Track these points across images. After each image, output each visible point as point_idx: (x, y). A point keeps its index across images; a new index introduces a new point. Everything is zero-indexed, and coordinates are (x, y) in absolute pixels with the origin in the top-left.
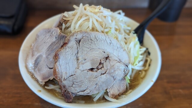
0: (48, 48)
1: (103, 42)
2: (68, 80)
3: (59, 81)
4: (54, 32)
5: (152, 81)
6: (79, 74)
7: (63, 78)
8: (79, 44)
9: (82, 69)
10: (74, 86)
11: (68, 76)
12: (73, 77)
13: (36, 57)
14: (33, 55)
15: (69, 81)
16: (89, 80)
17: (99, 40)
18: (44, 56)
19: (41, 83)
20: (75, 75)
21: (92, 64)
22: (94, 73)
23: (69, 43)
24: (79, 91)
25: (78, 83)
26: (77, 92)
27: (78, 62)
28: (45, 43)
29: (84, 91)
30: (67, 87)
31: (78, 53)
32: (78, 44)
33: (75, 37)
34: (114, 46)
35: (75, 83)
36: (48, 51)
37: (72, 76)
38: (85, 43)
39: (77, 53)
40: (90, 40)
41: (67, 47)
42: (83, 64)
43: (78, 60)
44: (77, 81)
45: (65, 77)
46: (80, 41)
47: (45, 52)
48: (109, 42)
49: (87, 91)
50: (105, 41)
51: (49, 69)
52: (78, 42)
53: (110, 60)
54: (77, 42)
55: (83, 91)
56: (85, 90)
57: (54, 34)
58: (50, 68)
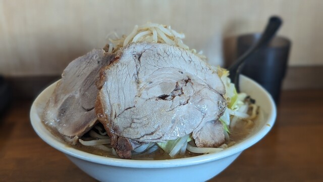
0: (83, 82)
1: (178, 58)
2: (122, 116)
3: (106, 120)
4: (95, 56)
5: (269, 125)
6: (142, 105)
7: (114, 114)
8: (139, 61)
9: (147, 97)
10: (133, 125)
11: (123, 109)
12: (131, 111)
13: (63, 100)
14: (56, 102)
15: (125, 117)
16: (161, 114)
17: (171, 56)
18: (77, 96)
19: (71, 140)
20: (134, 107)
21: (163, 89)
22: (168, 103)
23: (123, 58)
24: (143, 134)
25: (141, 121)
26: (139, 137)
27: (138, 87)
28: (78, 76)
29: (152, 133)
30: (121, 129)
31: (138, 73)
32: (137, 60)
33: (131, 50)
34: (196, 66)
35: (135, 121)
36: (85, 85)
37: (129, 110)
38: (148, 59)
39: (136, 73)
40: (156, 55)
41: (119, 64)
42: (148, 89)
43: (138, 83)
44: (138, 117)
45: (117, 112)
46: (140, 56)
47: (79, 89)
48: (187, 59)
49: (157, 133)
50: (181, 57)
51: (86, 112)
52: (137, 56)
53: (192, 83)
54: (135, 56)
55: (150, 135)
56: (154, 132)
57: (95, 58)
58: (88, 110)
